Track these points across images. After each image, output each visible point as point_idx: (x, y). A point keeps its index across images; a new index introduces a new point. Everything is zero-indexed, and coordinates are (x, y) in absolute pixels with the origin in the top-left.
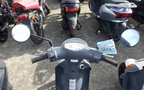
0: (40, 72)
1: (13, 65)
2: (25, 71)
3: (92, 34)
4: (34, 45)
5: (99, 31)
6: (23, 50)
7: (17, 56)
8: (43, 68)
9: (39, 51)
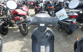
0: (24, 50)
1: (7, 46)
2: (14, 50)
3: (56, 31)
4: (22, 37)
5: (60, 30)
6: (15, 39)
7: (11, 42)
8: (26, 48)
9: (24, 39)
